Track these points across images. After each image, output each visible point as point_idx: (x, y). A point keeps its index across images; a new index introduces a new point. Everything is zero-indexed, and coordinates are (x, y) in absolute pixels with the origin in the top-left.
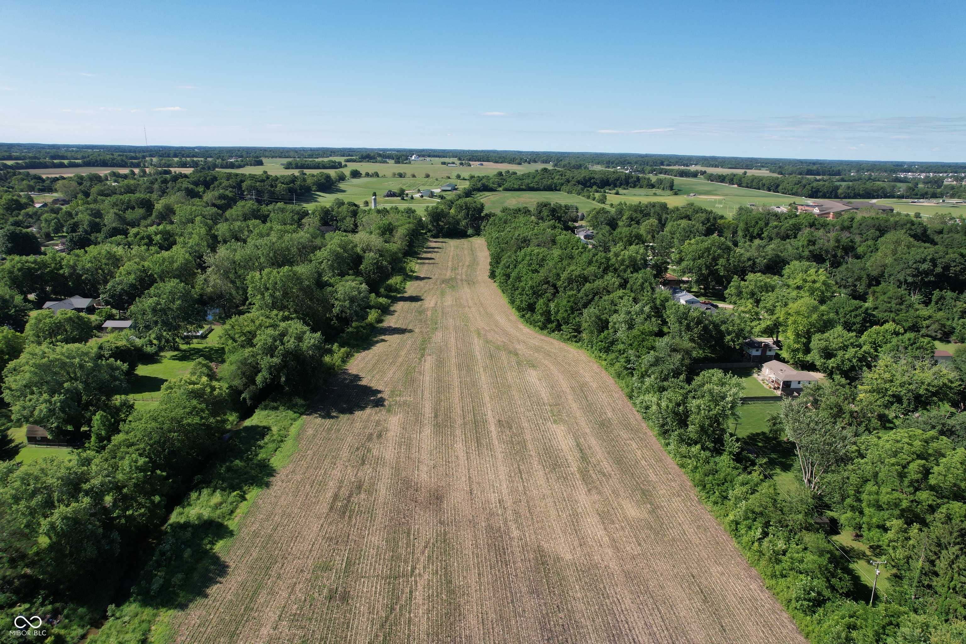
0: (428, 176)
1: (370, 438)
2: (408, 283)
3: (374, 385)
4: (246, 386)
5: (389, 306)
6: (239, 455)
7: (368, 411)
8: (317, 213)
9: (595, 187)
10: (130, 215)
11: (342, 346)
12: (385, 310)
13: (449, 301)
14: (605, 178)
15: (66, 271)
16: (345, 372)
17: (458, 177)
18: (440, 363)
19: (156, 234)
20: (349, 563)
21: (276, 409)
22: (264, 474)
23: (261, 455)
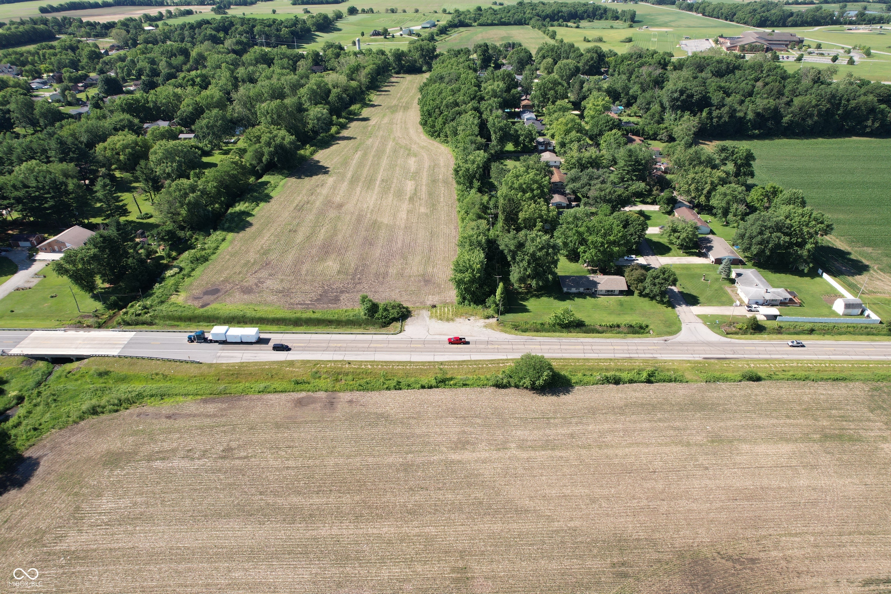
0: (417, 11)
1: (318, 186)
2: (365, 109)
3: (325, 165)
4: (258, 164)
5: (347, 124)
6: (256, 191)
7: (319, 176)
8: (310, 56)
9: (561, 20)
10: (175, 61)
11: (312, 146)
12: (343, 127)
13: (386, 120)
14: (573, 11)
15: (151, 105)
16: (312, 159)
17: (444, 11)
18: (365, 155)
19: (197, 77)
20: (299, 223)
21: (274, 175)
22: (267, 198)
23: (266, 191)
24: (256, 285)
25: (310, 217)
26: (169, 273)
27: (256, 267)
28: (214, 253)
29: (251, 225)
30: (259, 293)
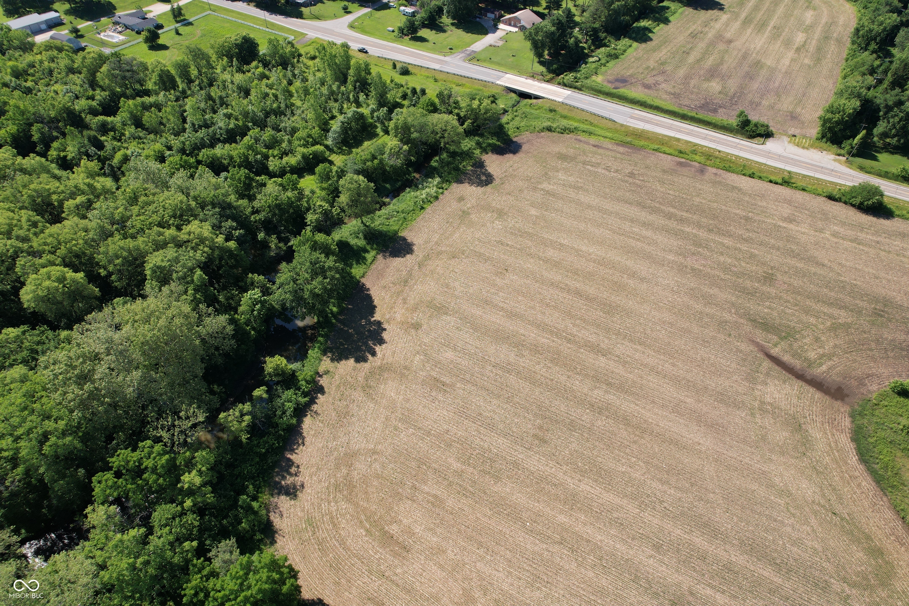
3: (722, 2)
6: (658, 13)
20: (692, 47)
21: (674, 1)
22: (666, 21)
23: (666, 15)
24: (654, 85)
25: (701, 45)
26: (591, 60)
27: (655, 73)
28: (623, 54)
29: (651, 40)
30: (657, 90)
